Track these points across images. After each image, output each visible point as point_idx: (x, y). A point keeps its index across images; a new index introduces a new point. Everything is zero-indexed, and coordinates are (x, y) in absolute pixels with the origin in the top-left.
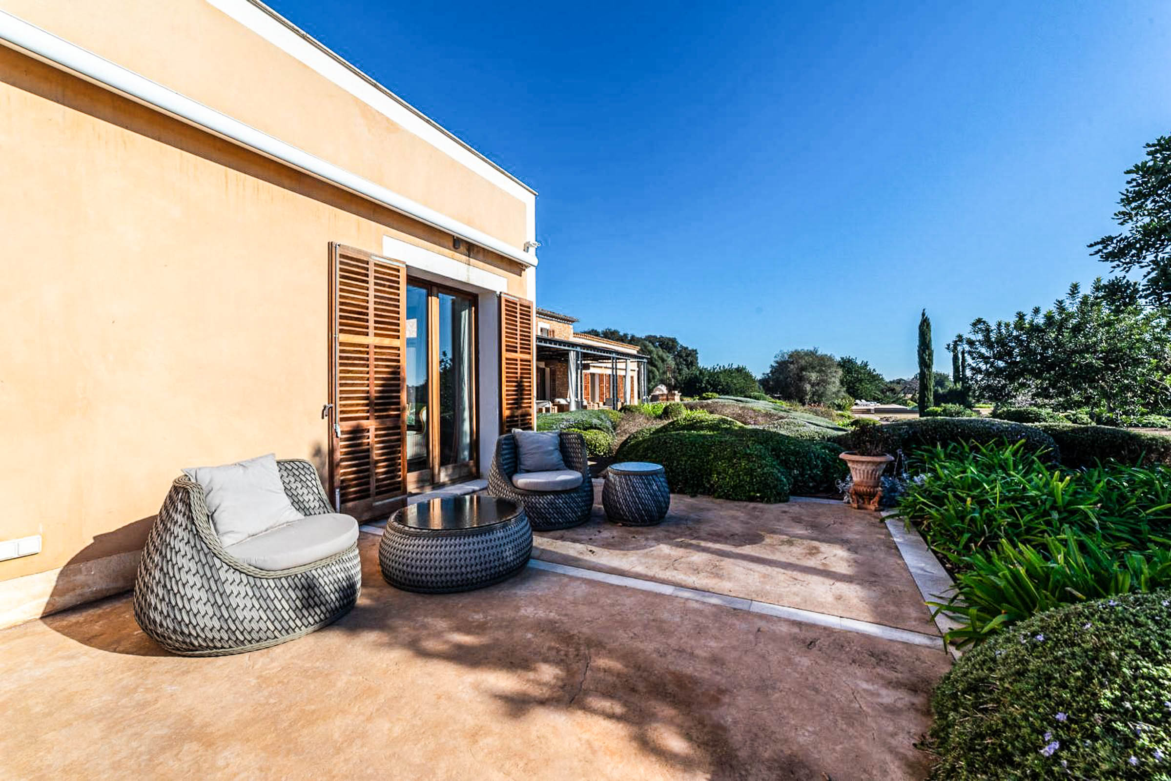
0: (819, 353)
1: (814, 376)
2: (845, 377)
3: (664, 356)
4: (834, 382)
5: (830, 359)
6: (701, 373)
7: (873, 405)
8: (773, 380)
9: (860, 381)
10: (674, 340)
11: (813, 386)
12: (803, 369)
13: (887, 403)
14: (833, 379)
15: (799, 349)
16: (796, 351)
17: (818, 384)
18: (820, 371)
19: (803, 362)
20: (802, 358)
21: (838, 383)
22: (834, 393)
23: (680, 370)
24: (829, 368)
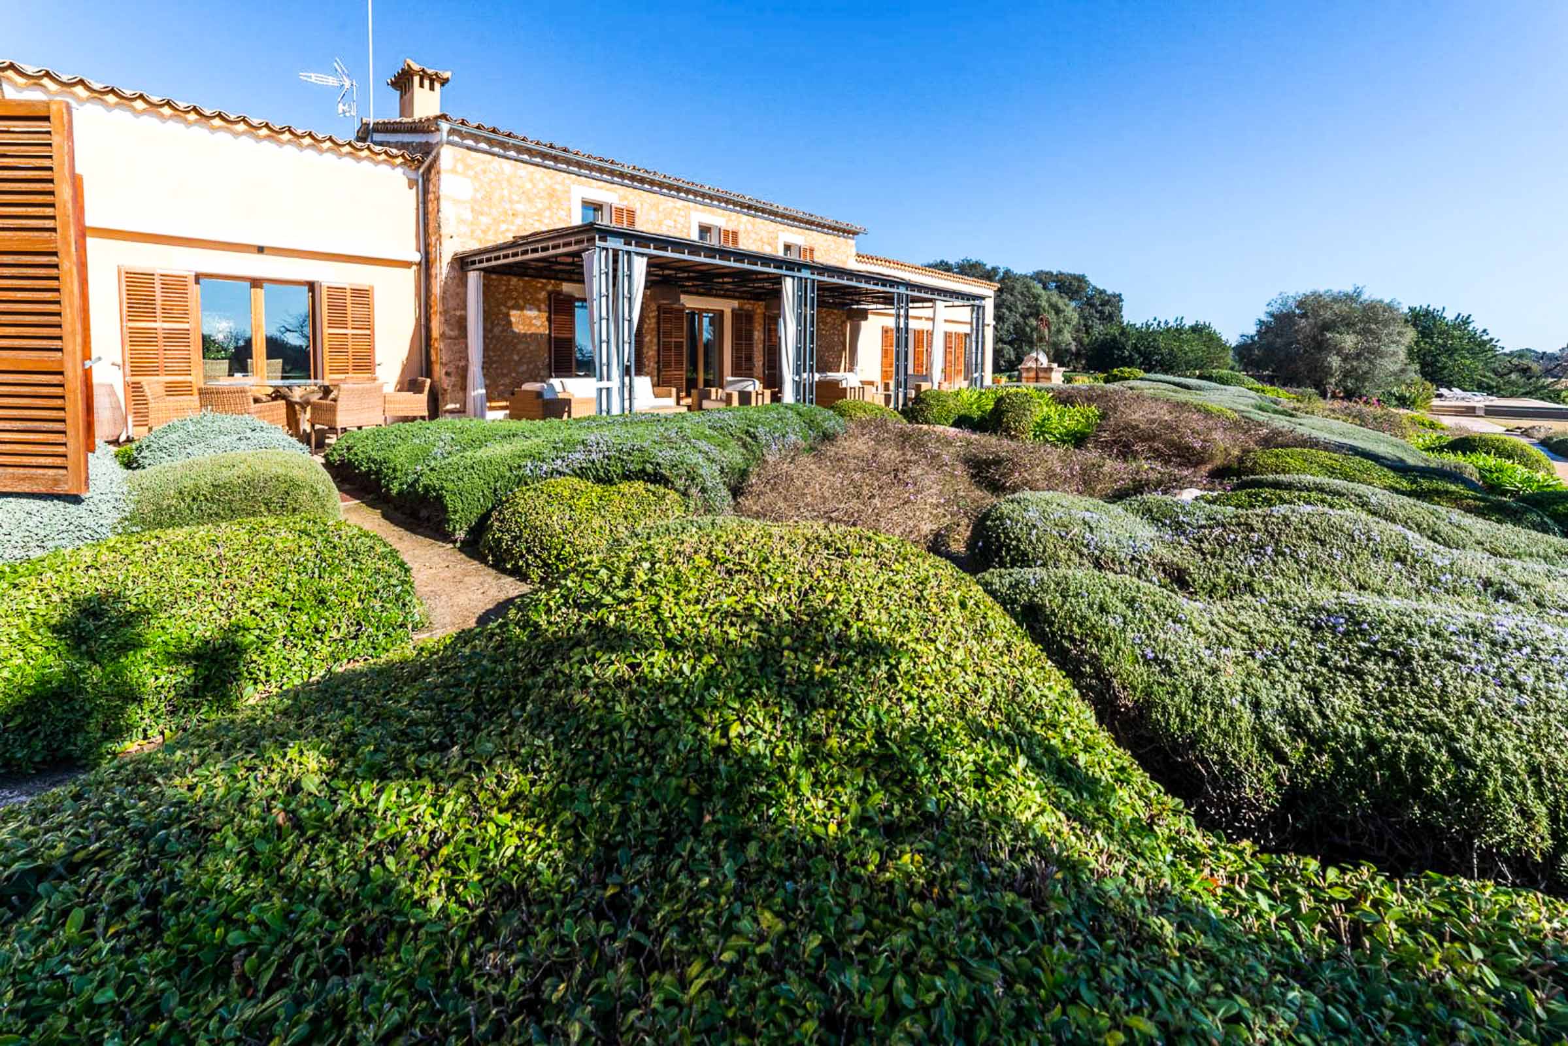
0: (1364, 297)
1: (1349, 341)
2: (1417, 343)
3: (1061, 304)
4: (1395, 353)
5: (1390, 308)
6: (1123, 332)
7: (1480, 400)
8: (1259, 348)
9: (1451, 352)
10: (1081, 279)
11: (1345, 359)
12: (1327, 327)
13: (1512, 395)
14: (1393, 347)
15: (1322, 290)
16: (1313, 294)
17: (1358, 356)
18: (1365, 332)
19: (1328, 315)
20: (1325, 306)
21: (1402, 355)
22: (1394, 374)
23: (1088, 329)
24: (1386, 326)
